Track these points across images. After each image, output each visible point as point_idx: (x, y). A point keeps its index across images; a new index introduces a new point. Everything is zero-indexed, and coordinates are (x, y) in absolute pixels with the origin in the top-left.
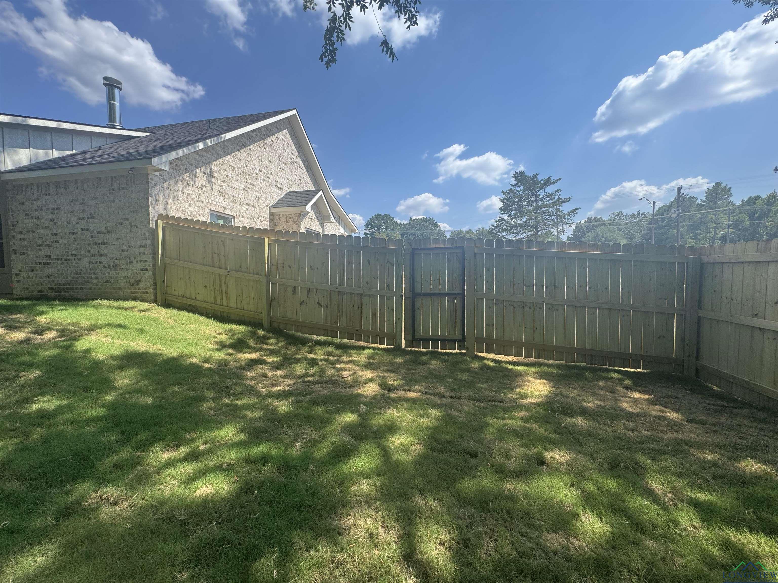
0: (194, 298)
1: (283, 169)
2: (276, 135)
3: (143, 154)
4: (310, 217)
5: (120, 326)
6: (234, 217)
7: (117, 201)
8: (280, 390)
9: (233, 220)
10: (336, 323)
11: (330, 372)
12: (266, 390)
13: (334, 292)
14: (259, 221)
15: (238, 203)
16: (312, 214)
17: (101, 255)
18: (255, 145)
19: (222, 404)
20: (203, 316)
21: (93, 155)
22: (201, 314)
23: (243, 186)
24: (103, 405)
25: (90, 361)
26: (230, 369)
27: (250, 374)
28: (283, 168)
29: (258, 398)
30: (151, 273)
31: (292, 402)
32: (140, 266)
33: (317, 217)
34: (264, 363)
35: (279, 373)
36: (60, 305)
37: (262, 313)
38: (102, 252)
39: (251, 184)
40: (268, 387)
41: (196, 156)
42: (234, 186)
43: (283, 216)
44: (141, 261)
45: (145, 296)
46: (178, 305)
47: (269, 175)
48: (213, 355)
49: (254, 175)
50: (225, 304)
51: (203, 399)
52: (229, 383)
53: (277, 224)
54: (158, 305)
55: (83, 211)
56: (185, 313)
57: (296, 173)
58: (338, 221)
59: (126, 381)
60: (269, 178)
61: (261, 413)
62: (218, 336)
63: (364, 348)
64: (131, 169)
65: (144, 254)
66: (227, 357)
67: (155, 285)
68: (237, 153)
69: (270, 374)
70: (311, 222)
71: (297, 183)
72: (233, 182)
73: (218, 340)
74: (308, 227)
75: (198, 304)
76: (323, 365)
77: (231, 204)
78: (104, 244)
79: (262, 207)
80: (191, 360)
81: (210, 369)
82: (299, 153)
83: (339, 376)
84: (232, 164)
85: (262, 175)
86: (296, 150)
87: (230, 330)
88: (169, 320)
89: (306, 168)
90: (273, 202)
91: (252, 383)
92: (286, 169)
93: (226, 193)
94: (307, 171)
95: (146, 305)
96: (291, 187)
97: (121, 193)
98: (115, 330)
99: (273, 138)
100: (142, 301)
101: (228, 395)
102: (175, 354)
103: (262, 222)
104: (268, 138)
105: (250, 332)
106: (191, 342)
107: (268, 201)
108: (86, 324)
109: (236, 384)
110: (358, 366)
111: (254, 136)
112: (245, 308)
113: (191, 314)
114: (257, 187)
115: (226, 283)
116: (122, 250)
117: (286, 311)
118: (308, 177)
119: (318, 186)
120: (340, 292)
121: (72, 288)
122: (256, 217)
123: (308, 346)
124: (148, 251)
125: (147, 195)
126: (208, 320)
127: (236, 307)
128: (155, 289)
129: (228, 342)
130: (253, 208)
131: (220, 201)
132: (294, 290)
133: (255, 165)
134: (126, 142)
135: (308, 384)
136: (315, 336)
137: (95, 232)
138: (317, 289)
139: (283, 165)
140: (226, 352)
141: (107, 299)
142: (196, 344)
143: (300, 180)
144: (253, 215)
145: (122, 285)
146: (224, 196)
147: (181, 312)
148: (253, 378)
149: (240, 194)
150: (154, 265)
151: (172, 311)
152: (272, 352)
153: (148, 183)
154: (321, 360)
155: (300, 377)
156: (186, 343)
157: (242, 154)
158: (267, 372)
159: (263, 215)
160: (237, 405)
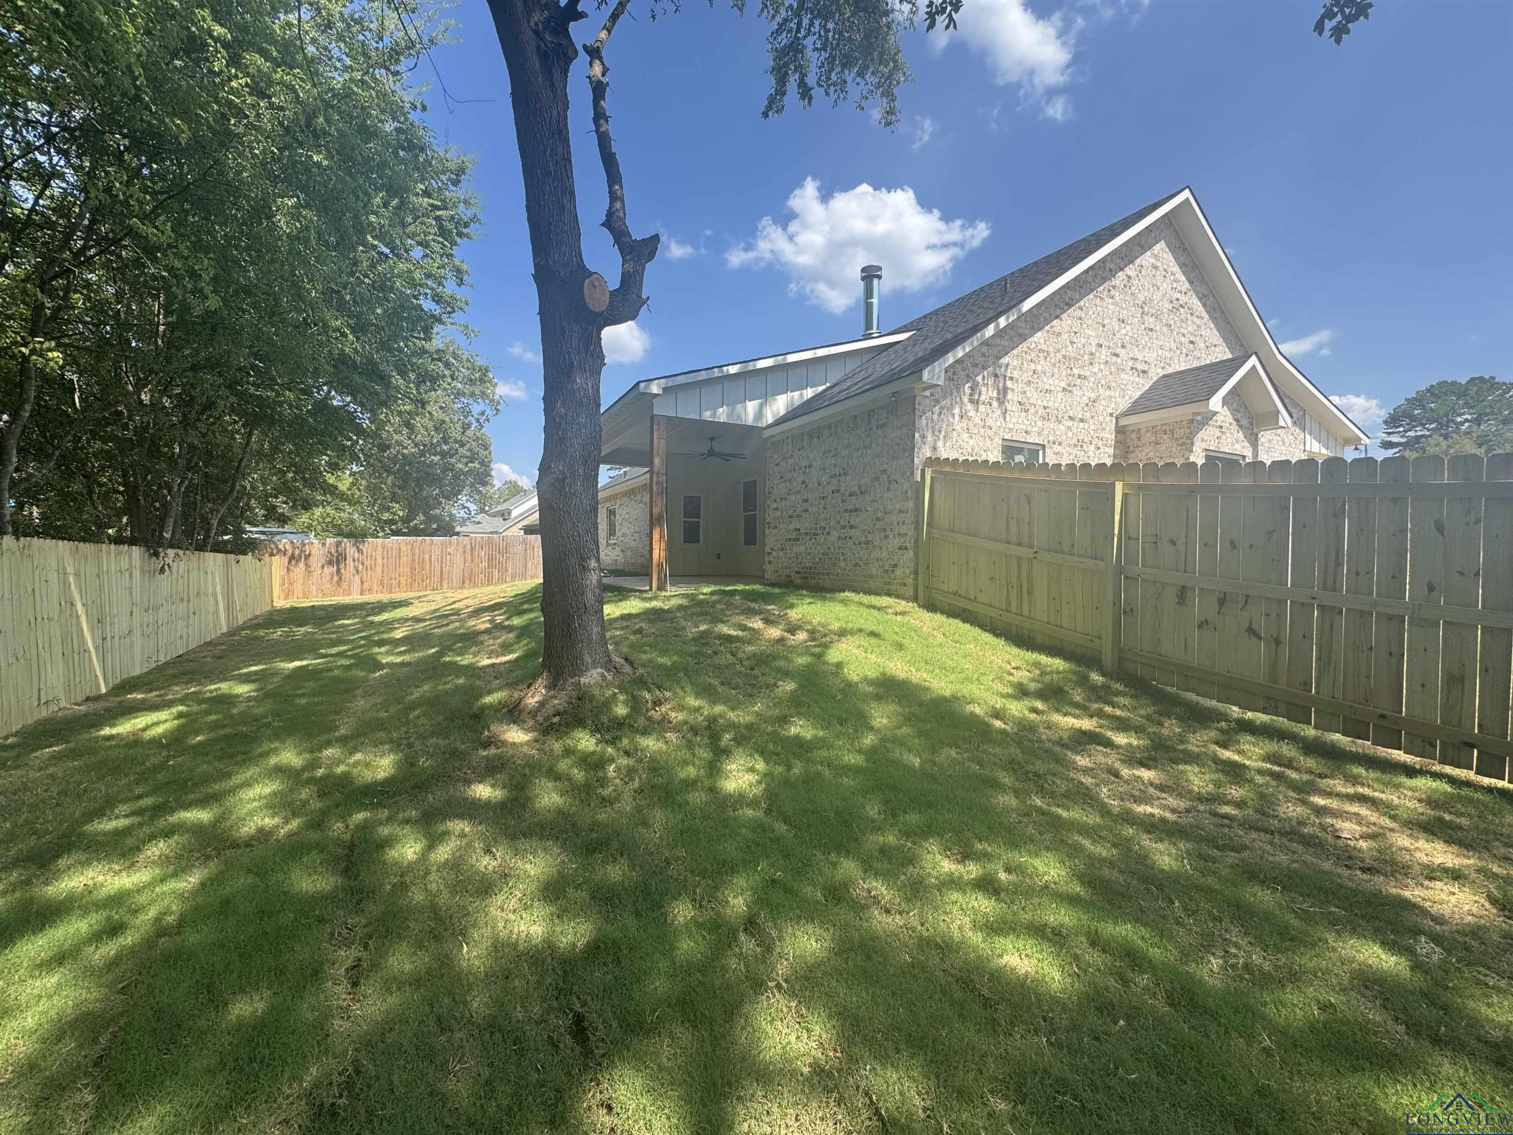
0: (972, 597)
1: (1151, 330)
2: (1138, 262)
3: (909, 366)
4: (1219, 423)
5: (873, 634)
6: (1044, 446)
7: (874, 446)
8: (1152, 815)
9: (1041, 453)
10: (1307, 685)
11: (1291, 810)
12: (1120, 806)
13: (1303, 607)
14: (1092, 447)
15: (1053, 419)
16: (1224, 416)
17: (851, 527)
18: (1091, 296)
19: (1031, 805)
20: (986, 630)
21: (848, 384)
22: (983, 627)
23: (1063, 384)
24: (860, 751)
25: (843, 681)
26: (1040, 741)
27: (1082, 761)
28: (1152, 326)
29: (1102, 816)
30: (911, 553)
31: (1188, 853)
32: (897, 542)
33: (1237, 420)
34: (1108, 744)
35: (1146, 774)
36: (810, 597)
37: (1100, 638)
38: (852, 523)
39: (1080, 376)
40: (1122, 800)
41: (984, 349)
42: (1047, 387)
43: (1148, 431)
44: (899, 535)
45: (902, 590)
46: (946, 608)
47: (1118, 351)
48: (1008, 706)
49: (1086, 357)
50: (1026, 613)
51: (995, 785)
52: (1040, 766)
53: (1131, 449)
54: (919, 607)
55: (835, 466)
56: (957, 622)
57: (1182, 330)
58: (1300, 423)
59: (884, 721)
60: (1117, 355)
61: (1115, 852)
62: (1014, 671)
63: (1411, 772)
64: (894, 394)
65: (904, 523)
66: (1033, 716)
67: (916, 573)
68: (1055, 323)
69: (1125, 772)
70: (1219, 434)
71: (1184, 351)
72: (1045, 380)
73: (1016, 680)
74: (1212, 448)
75: (980, 609)
76: (1267, 785)
77: (1040, 424)
78: (856, 510)
79: (1101, 418)
80: (970, 708)
81: (1004, 732)
82: (1191, 282)
83: (1323, 828)
84: (1044, 347)
85: (1104, 352)
86: (1184, 278)
87: (1037, 664)
88: (935, 633)
89: (1208, 312)
90: (1124, 404)
91: (1088, 780)
92: (1158, 328)
93: (1031, 404)
94: (1213, 318)
95: (902, 605)
96: (1169, 365)
97: (879, 432)
98: (867, 639)
99: (1130, 271)
100: (898, 597)
101: (1041, 791)
102: (947, 693)
103: (1099, 448)
104: (1120, 274)
105: (1075, 673)
106: (970, 675)
107: (1113, 405)
108: (835, 626)
109: (1054, 775)
110: (1393, 818)
111: (1090, 279)
112: (1065, 624)
113: (967, 626)
114: (1092, 379)
115: (1029, 573)
116: (877, 519)
117: (1159, 640)
118: (1215, 331)
119: (1242, 346)
120: (1321, 607)
121: (818, 574)
122: (1086, 440)
123: (1217, 729)
124: (909, 518)
125: (912, 428)
126: (994, 639)
127: (1046, 619)
128: (916, 579)
129: (1033, 686)
130: (1081, 425)
131: (1020, 421)
132: (1182, 595)
133: (1091, 335)
134: (885, 354)
135: (1226, 821)
136: (1235, 709)
137: (847, 493)
138: (1248, 596)
139: (1152, 320)
140: (1030, 705)
141: (856, 591)
142: (978, 680)
143: (1192, 342)
144: (1080, 438)
145: (874, 571)
146: (1026, 411)
147: (952, 621)
148: (1086, 771)
149: (1056, 401)
150: (916, 541)
151: (939, 618)
152: (1123, 725)
153: (914, 410)
154: (1260, 772)
155: (1200, 799)
156: (962, 676)
157: (1065, 323)
158: (1118, 765)
159: (1102, 435)
160: (1059, 817)
